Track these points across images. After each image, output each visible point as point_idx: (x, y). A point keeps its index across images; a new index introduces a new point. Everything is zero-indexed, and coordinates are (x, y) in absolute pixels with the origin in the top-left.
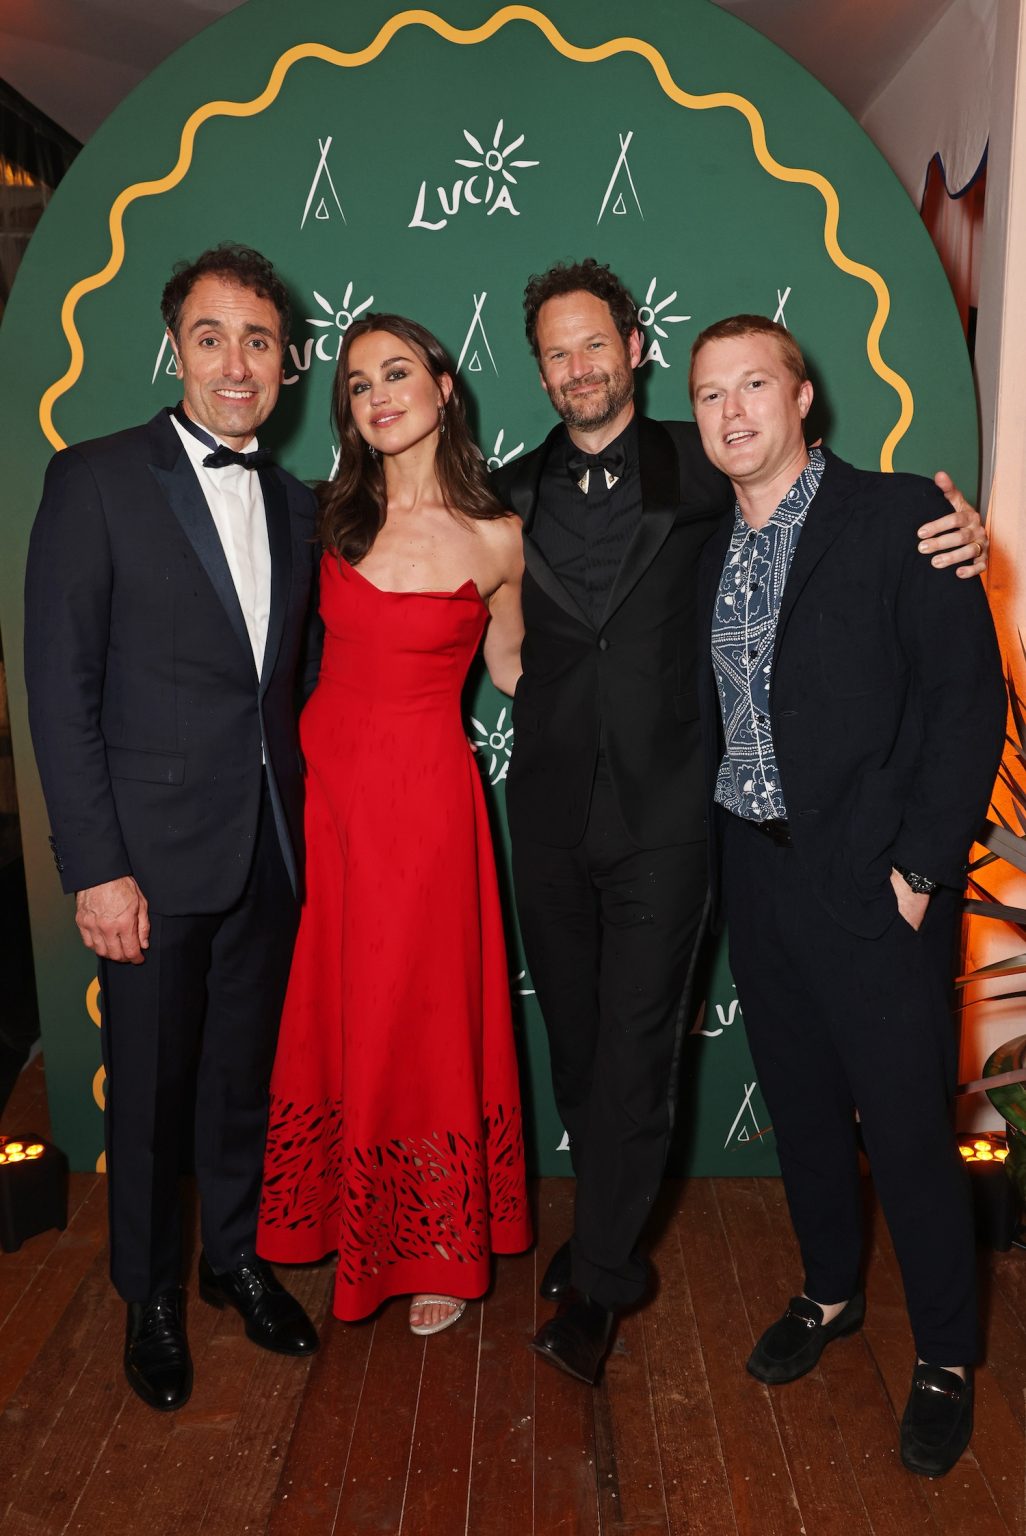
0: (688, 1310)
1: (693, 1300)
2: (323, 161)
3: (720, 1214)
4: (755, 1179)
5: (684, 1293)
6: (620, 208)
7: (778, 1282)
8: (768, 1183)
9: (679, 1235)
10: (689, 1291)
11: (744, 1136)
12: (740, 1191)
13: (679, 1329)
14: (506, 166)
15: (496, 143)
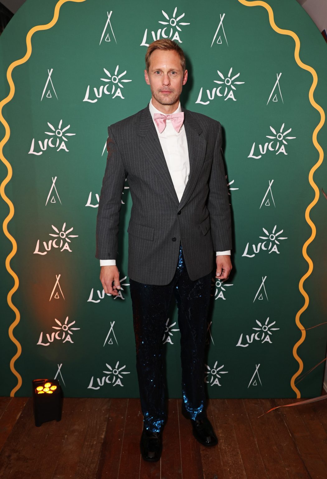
0: (240, 461)
1: (242, 456)
2: (108, 20)
3: (247, 415)
4: (259, 400)
5: (238, 453)
6: (219, 42)
7: (273, 448)
8: (263, 401)
9: (233, 425)
10: (239, 452)
11: (255, 384)
12: (254, 405)
13: (238, 471)
14: (177, 24)
15: (174, 16)
